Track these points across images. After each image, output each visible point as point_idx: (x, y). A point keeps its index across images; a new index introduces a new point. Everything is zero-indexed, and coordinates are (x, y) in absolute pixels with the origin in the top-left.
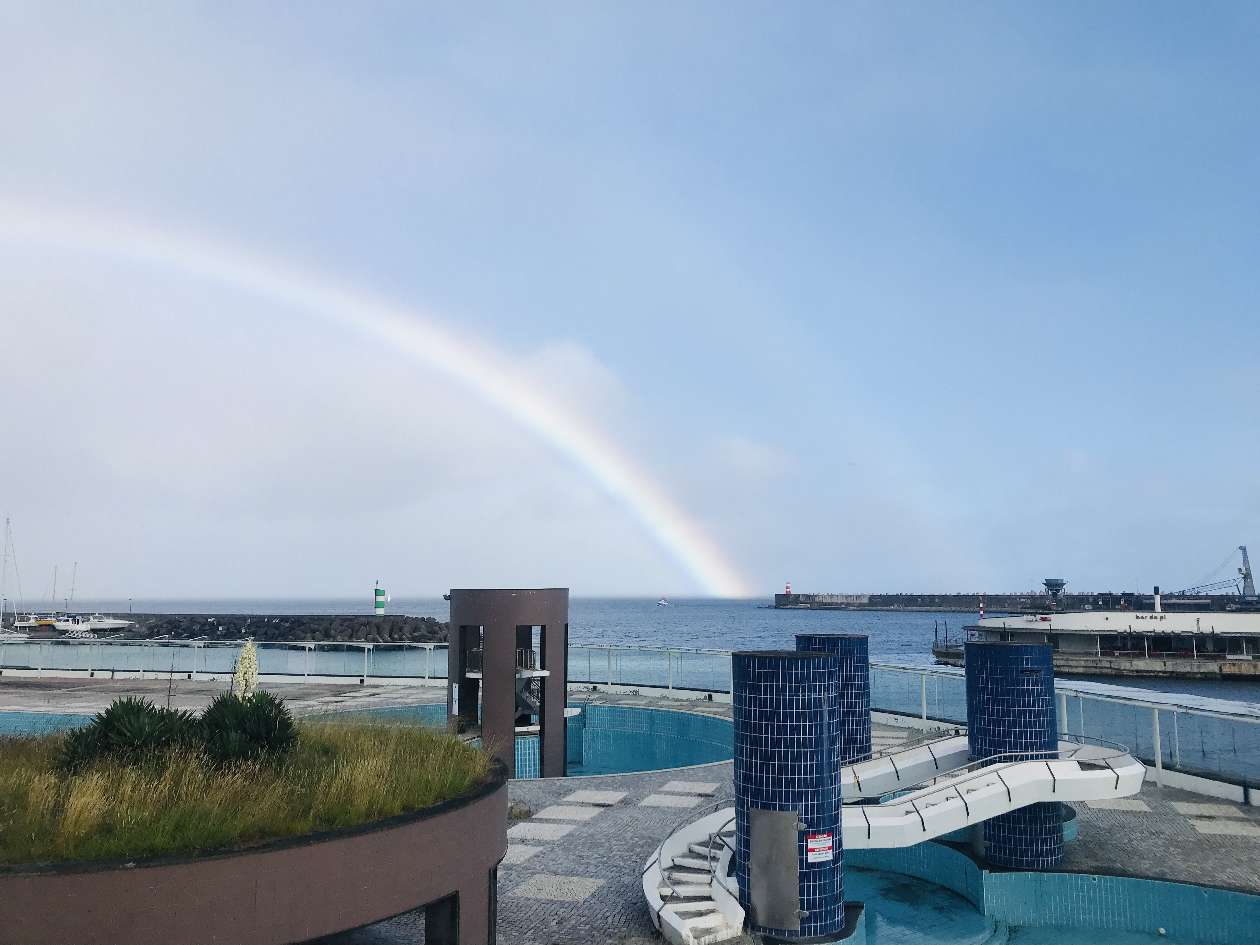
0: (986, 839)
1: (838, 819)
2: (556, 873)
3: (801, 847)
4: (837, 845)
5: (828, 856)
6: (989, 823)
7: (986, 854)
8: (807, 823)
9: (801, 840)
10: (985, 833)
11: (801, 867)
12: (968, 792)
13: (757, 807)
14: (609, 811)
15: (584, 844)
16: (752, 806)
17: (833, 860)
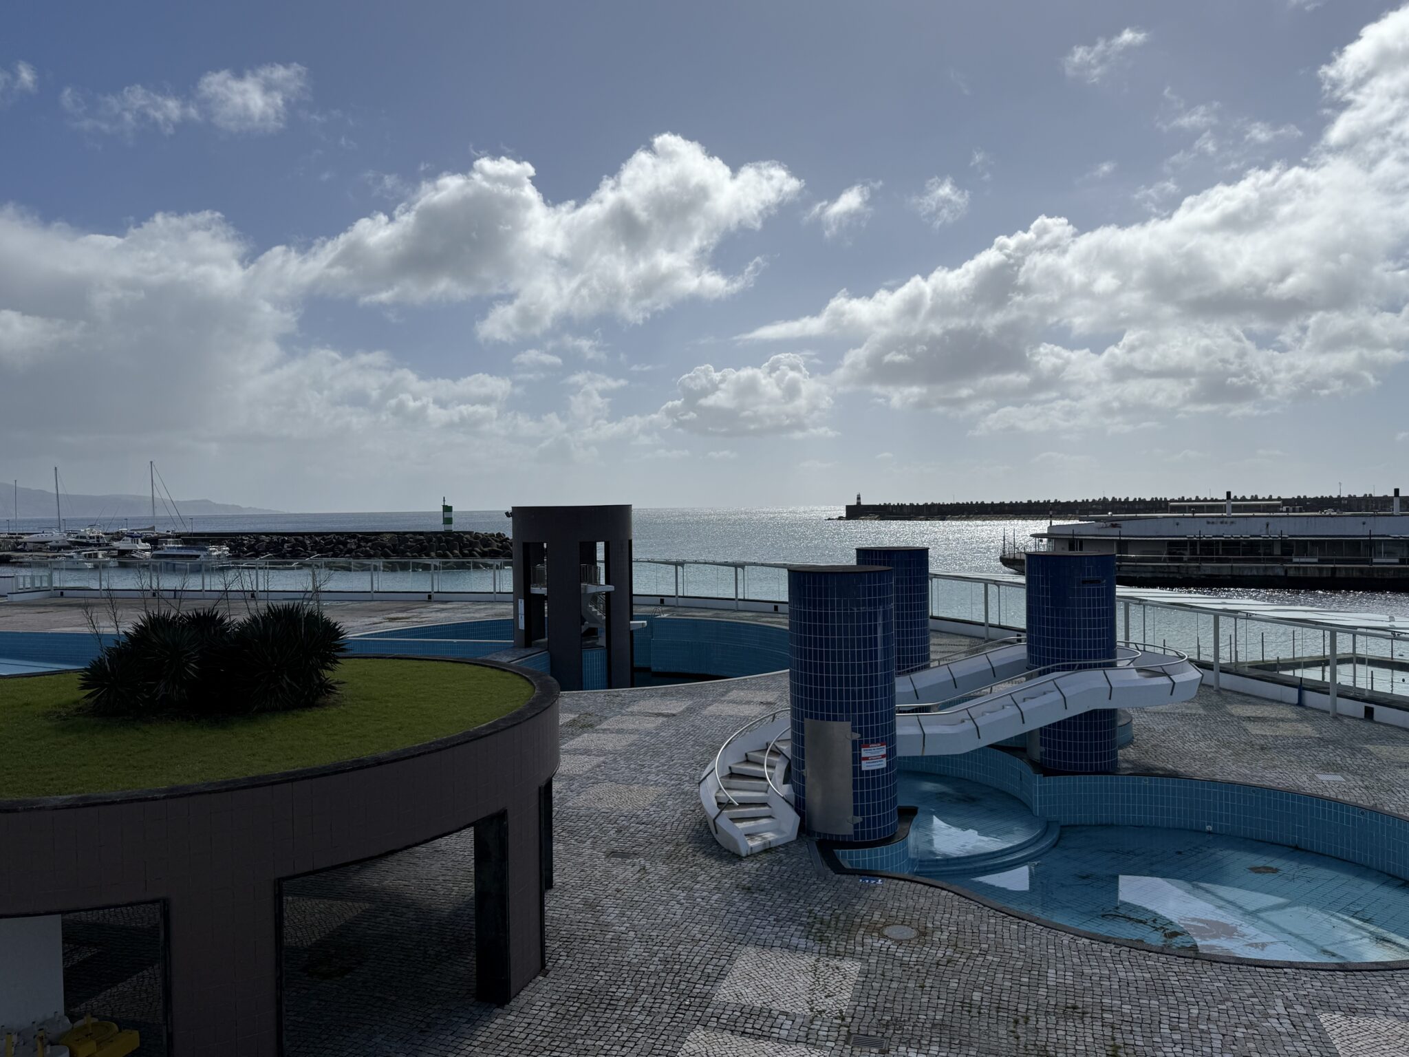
0: (1041, 745)
1: (892, 727)
2: (617, 782)
3: (854, 756)
4: (891, 753)
5: (883, 764)
6: (1045, 730)
7: (1041, 759)
8: (860, 732)
9: (854, 749)
10: (1041, 739)
11: (855, 775)
12: (1024, 700)
13: (811, 718)
14: (672, 720)
15: (646, 754)
16: (807, 717)
17: (887, 768)
